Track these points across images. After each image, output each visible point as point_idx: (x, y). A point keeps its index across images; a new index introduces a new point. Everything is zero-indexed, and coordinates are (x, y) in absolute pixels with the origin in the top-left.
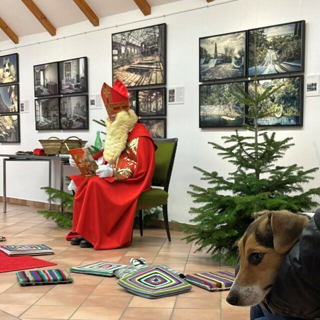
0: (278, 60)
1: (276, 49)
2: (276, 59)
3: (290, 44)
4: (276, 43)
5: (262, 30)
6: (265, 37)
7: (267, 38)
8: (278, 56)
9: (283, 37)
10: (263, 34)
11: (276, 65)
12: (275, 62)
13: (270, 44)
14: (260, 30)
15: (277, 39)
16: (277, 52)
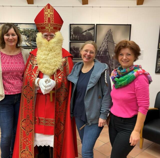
0: (28, 40)
1: (26, 35)
2: (26, 39)
3: (34, 33)
4: (26, 32)
5: (16, 24)
6: (18, 28)
7: (20, 29)
8: (28, 38)
9: (30, 29)
10: (17, 26)
11: (26, 43)
12: (26, 41)
13: (22, 32)
14: (15, 24)
15: (27, 30)
16: (26, 36)
